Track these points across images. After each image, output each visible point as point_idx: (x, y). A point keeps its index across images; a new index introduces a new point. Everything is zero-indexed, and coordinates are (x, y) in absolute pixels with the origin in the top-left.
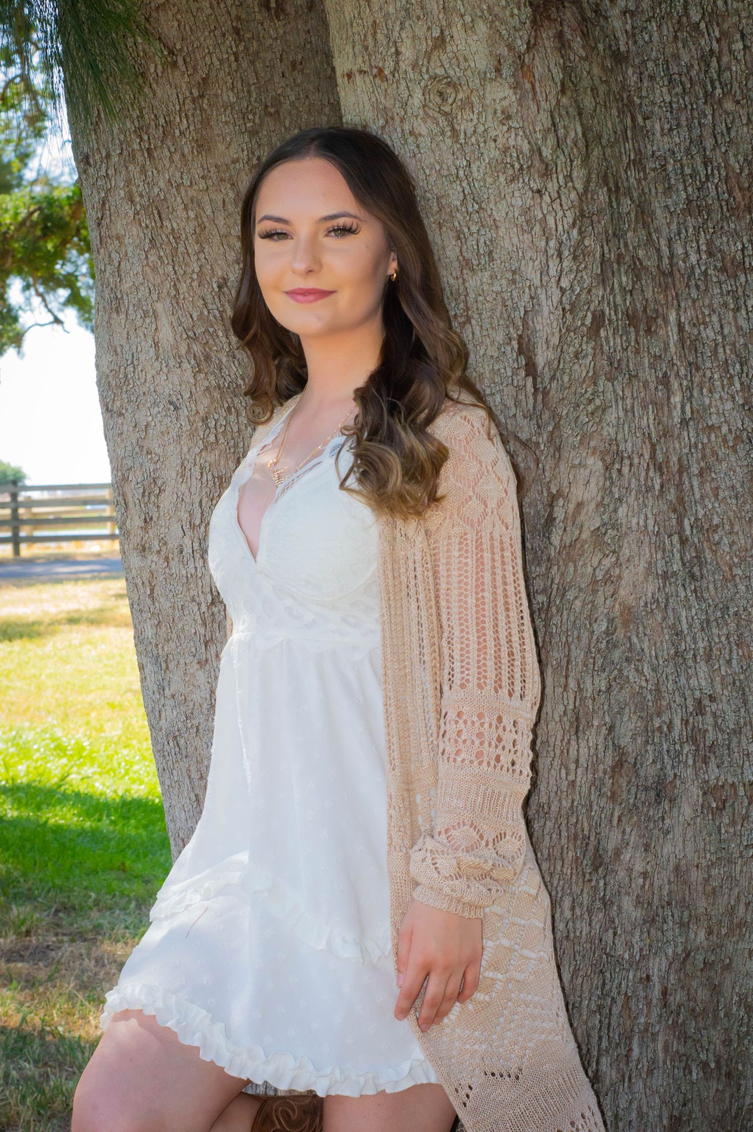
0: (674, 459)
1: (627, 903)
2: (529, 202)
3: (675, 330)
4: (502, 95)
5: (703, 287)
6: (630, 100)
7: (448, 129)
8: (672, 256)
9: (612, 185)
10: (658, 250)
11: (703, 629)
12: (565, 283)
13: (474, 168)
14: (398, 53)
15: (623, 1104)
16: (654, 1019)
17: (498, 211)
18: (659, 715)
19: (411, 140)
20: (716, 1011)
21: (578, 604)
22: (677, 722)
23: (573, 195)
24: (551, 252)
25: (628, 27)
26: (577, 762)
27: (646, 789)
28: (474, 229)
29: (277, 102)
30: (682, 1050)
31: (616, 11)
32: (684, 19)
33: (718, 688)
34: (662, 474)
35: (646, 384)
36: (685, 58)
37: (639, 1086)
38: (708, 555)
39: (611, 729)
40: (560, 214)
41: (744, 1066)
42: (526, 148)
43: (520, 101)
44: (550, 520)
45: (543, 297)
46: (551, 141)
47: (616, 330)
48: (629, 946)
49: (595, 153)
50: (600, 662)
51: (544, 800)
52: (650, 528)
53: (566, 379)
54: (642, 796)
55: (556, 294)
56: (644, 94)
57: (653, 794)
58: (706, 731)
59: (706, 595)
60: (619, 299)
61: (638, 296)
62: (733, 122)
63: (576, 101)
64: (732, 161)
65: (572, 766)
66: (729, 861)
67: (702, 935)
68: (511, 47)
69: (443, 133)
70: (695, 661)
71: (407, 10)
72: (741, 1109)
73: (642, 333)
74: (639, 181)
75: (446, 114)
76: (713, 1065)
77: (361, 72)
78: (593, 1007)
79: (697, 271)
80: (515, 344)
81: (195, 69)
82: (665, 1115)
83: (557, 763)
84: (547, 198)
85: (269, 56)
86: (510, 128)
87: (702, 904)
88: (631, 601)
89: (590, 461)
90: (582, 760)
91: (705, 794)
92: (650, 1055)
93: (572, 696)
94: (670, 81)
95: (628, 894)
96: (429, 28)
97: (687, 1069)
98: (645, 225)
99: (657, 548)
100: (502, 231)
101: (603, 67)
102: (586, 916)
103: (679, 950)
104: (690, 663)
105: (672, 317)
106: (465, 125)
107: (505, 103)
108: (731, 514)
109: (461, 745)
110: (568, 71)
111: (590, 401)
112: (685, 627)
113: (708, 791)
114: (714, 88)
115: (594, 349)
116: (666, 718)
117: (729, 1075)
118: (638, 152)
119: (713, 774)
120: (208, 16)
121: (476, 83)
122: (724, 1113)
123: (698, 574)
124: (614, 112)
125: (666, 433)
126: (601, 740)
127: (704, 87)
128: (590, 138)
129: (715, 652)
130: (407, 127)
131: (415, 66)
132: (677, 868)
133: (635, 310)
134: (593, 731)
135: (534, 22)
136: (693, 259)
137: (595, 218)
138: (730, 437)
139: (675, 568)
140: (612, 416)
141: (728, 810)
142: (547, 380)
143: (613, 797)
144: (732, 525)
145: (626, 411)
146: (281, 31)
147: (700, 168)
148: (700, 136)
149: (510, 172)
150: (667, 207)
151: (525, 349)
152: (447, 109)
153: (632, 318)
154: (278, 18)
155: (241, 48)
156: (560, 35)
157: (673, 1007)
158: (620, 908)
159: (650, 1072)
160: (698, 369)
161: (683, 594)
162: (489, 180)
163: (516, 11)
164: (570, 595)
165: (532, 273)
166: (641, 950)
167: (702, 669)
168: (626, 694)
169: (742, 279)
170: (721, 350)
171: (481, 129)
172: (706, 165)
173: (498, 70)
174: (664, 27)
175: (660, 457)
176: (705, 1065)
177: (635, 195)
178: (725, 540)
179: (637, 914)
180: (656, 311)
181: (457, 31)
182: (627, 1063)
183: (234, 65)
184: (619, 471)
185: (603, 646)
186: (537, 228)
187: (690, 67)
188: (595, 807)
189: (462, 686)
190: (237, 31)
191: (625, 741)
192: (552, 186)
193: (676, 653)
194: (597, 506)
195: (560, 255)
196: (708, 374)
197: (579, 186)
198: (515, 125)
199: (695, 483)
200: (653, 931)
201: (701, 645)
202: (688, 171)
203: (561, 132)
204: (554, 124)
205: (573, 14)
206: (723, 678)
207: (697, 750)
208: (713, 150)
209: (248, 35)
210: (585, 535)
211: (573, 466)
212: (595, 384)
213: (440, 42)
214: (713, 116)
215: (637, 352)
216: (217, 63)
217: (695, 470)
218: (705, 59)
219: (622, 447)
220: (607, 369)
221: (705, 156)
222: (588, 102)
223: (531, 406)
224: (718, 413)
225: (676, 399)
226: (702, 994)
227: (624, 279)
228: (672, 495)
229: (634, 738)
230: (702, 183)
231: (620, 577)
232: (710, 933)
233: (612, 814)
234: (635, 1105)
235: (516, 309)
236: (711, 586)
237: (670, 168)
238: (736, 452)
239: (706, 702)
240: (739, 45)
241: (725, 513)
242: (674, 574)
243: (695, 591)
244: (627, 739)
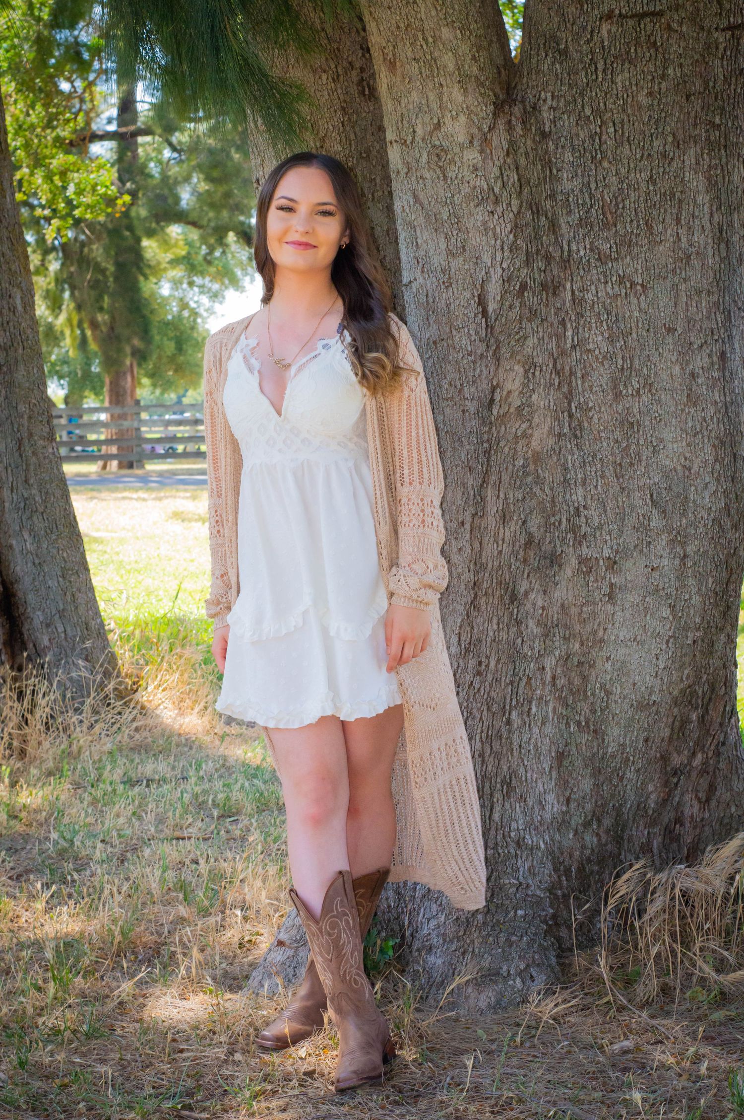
0: (567, 368)
1: (531, 623)
2: (487, 218)
3: (570, 293)
4: (473, 157)
5: (587, 269)
6: (550, 161)
7: (441, 175)
8: (570, 251)
9: (534, 209)
10: (562, 248)
11: (581, 467)
12: (505, 265)
13: (456, 198)
14: (414, 132)
15: (525, 739)
16: (547, 692)
17: (469, 222)
18: (554, 516)
19: (421, 181)
20: (585, 691)
21: (507, 449)
22: (564, 520)
23: (511, 215)
24: (497, 247)
25: (551, 117)
26: (503, 540)
27: (545, 558)
28: (455, 233)
29: (368, 151)
30: (564, 713)
31: (546, 107)
32: (582, 114)
33: (589, 502)
34: (559, 377)
35: (552, 325)
36: (582, 136)
37: (536, 730)
38: (586, 424)
39: (524, 522)
40: (503, 225)
41: (606, 727)
42: (486, 187)
43: (483, 160)
44: (492, 401)
45: (492, 272)
46: (499, 183)
47: (534, 293)
48: (532, 648)
49: (526, 191)
50: (518, 483)
51: (484, 561)
52: (551, 407)
53: (503, 320)
54: (542, 562)
55: (500, 271)
56: (558, 156)
57: (548, 561)
58: (581, 526)
59: (584, 448)
60: (536, 275)
61: (548, 273)
62: (607, 174)
63: (515, 161)
64: (606, 196)
65: (500, 542)
66: (594, 603)
67: (577, 646)
68: (480, 129)
69: (439, 178)
70: (576, 485)
71: (420, 108)
72: (606, 754)
73: (550, 295)
74: (552, 207)
75: (440, 167)
76: (583, 724)
77: (396, 141)
78: (508, 681)
79: (584, 260)
80: (476, 299)
81: (318, 131)
82: (553, 749)
83: (492, 539)
84: (496, 216)
85: (364, 123)
86: (477, 176)
87: (577, 627)
88: (539, 448)
89: (516, 367)
90: (506, 539)
91: (579, 563)
92: (544, 713)
93: (501, 502)
94: (573, 149)
95: (532, 618)
96: (432, 118)
97: (568, 724)
98: (554, 232)
99: (555, 419)
100: (471, 235)
101: (534, 141)
102: (506, 629)
103: (563, 653)
104: (573, 486)
105: (568, 286)
106: (452, 173)
107: (475, 161)
108: (599, 401)
109: (411, 517)
110: (512, 143)
111: (517, 333)
112: (570, 465)
113: (582, 561)
114: (597, 154)
115: (521, 303)
116: (557, 517)
117: (595, 731)
118: (552, 190)
119: (585, 551)
120: (327, 100)
121: (457, 150)
122: (594, 755)
123: (579, 435)
124: (539, 167)
125: (563, 353)
126: (518, 527)
127: (591, 153)
128: (522, 183)
129: (588, 481)
130: (419, 174)
131: (423, 140)
132: (562, 605)
133: (546, 281)
134: (514, 523)
135: (494, 114)
136: (582, 253)
137: (524, 228)
138: (600, 357)
139: (565, 431)
140: (530, 342)
141: (594, 573)
142: (493, 320)
143: (525, 561)
144: (600, 407)
145: (539, 339)
146: (371, 108)
147: (588, 200)
148: (589, 182)
149: (476, 201)
150: (568, 222)
151: (482, 302)
152: (441, 164)
153: (544, 286)
154: (370, 100)
155: (346, 119)
156: (509, 122)
157: (559, 687)
158: (527, 626)
159: (543, 723)
160: (582, 316)
161: (569, 446)
162: (464, 205)
163: (484, 108)
164: (502, 444)
165: (486, 259)
166: (539, 651)
167: (580, 491)
168: (534, 503)
169: (610, 265)
170: (596, 306)
171: (460, 176)
172: (591, 199)
173: (471, 142)
174: (571, 118)
175: (559, 367)
176: (579, 723)
177: (550, 215)
178: (596, 416)
179: (537, 630)
180: (559, 282)
181: (448, 120)
182: (529, 716)
183: (341, 129)
184: (534, 374)
185: (521, 474)
186: (490, 233)
187: (584, 142)
188: (513, 566)
189: (410, 484)
190: (343, 109)
191: (533, 530)
192: (499, 210)
193: (565, 480)
194: (520, 393)
195: (502, 249)
196: (588, 319)
197: (515, 210)
198: (480, 174)
199: (579, 383)
200: (547, 641)
201: (579, 476)
202: (580, 202)
203: (505, 178)
204: (502, 174)
205: (519, 110)
206: (592, 496)
207: (575, 537)
208: (596, 189)
209: (351, 111)
210: (512, 410)
211: (506, 370)
212: (521, 323)
213: (438, 126)
214: (596, 170)
215: (547, 305)
216: (331, 127)
217: (579, 375)
218: (592, 138)
219: (536, 360)
220: (528, 315)
221: (591, 193)
222: (523, 161)
223: (484, 335)
224: (593, 343)
225: (569, 333)
226: (577, 681)
227: (540, 263)
228: (565, 389)
229: (539, 529)
230: (589, 209)
231: (531, 435)
232: (582, 644)
233: (524, 571)
234: (532, 741)
235: (477, 279)
236: (587, 443)
237: (571, 200)
238: (603, 365)
239: (582, 509)
240: (612, 130)
241: (596, 400)
242: (565, 434)
243: (577, 445)
244: (535, 529)
